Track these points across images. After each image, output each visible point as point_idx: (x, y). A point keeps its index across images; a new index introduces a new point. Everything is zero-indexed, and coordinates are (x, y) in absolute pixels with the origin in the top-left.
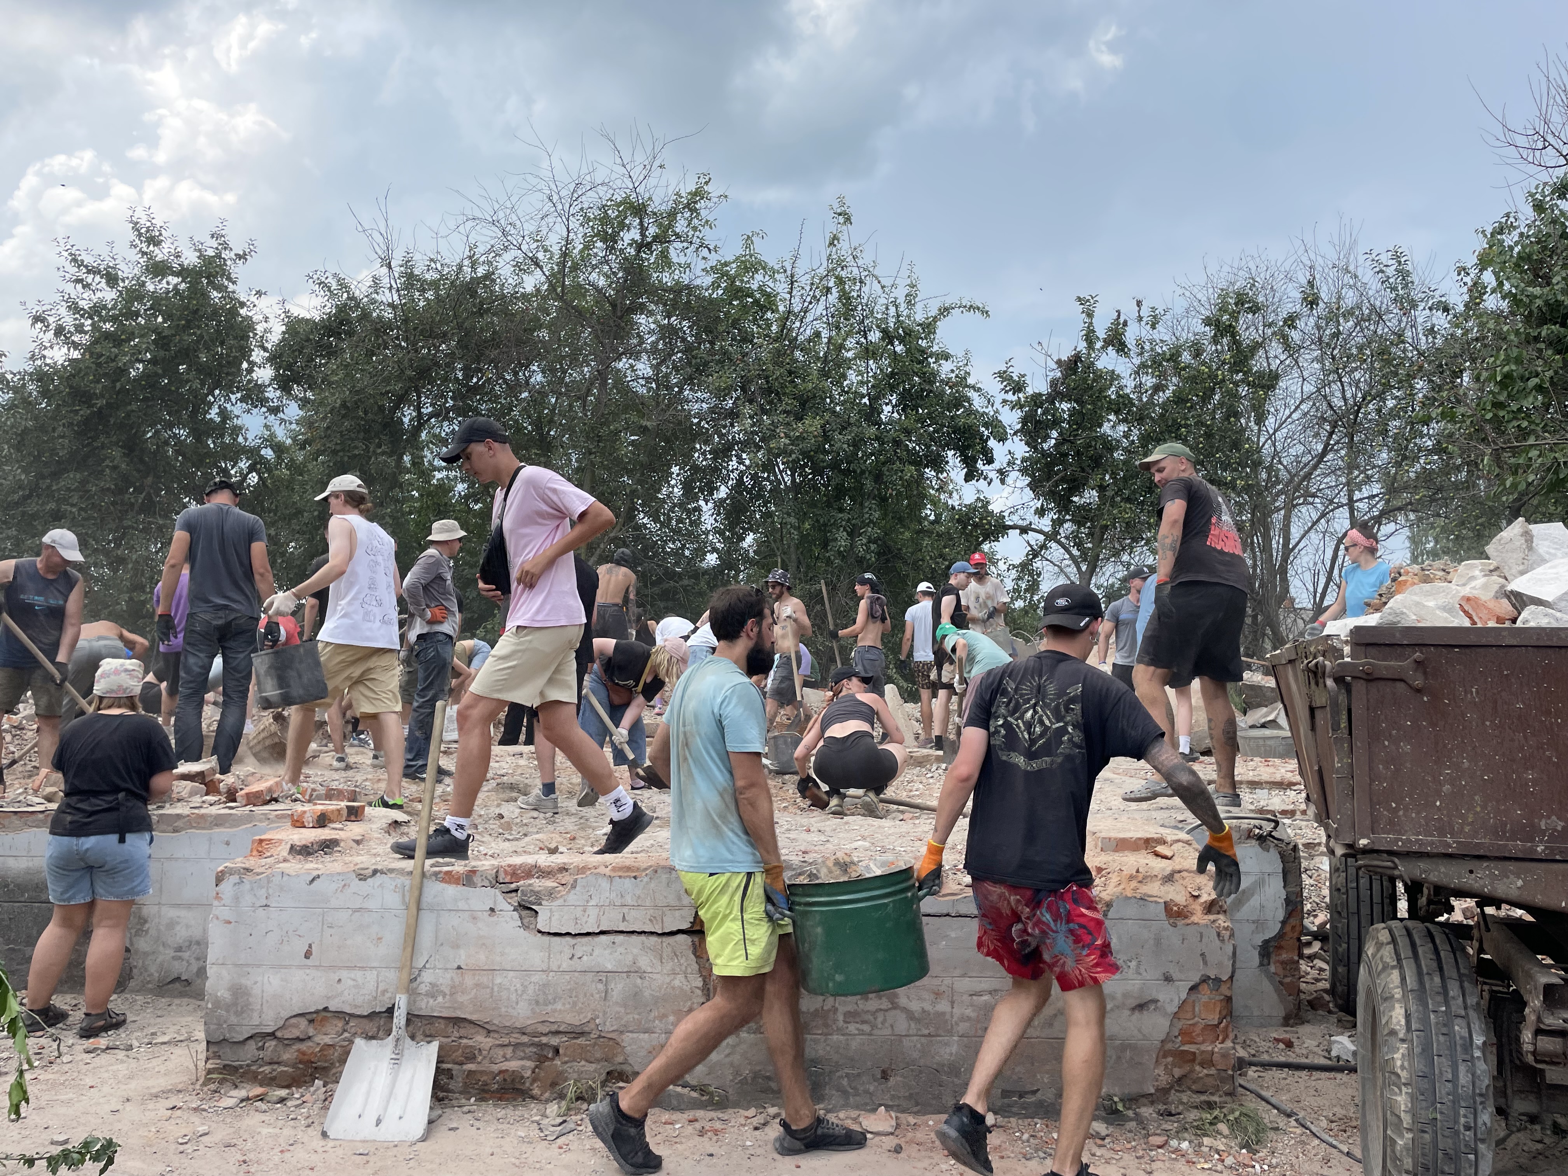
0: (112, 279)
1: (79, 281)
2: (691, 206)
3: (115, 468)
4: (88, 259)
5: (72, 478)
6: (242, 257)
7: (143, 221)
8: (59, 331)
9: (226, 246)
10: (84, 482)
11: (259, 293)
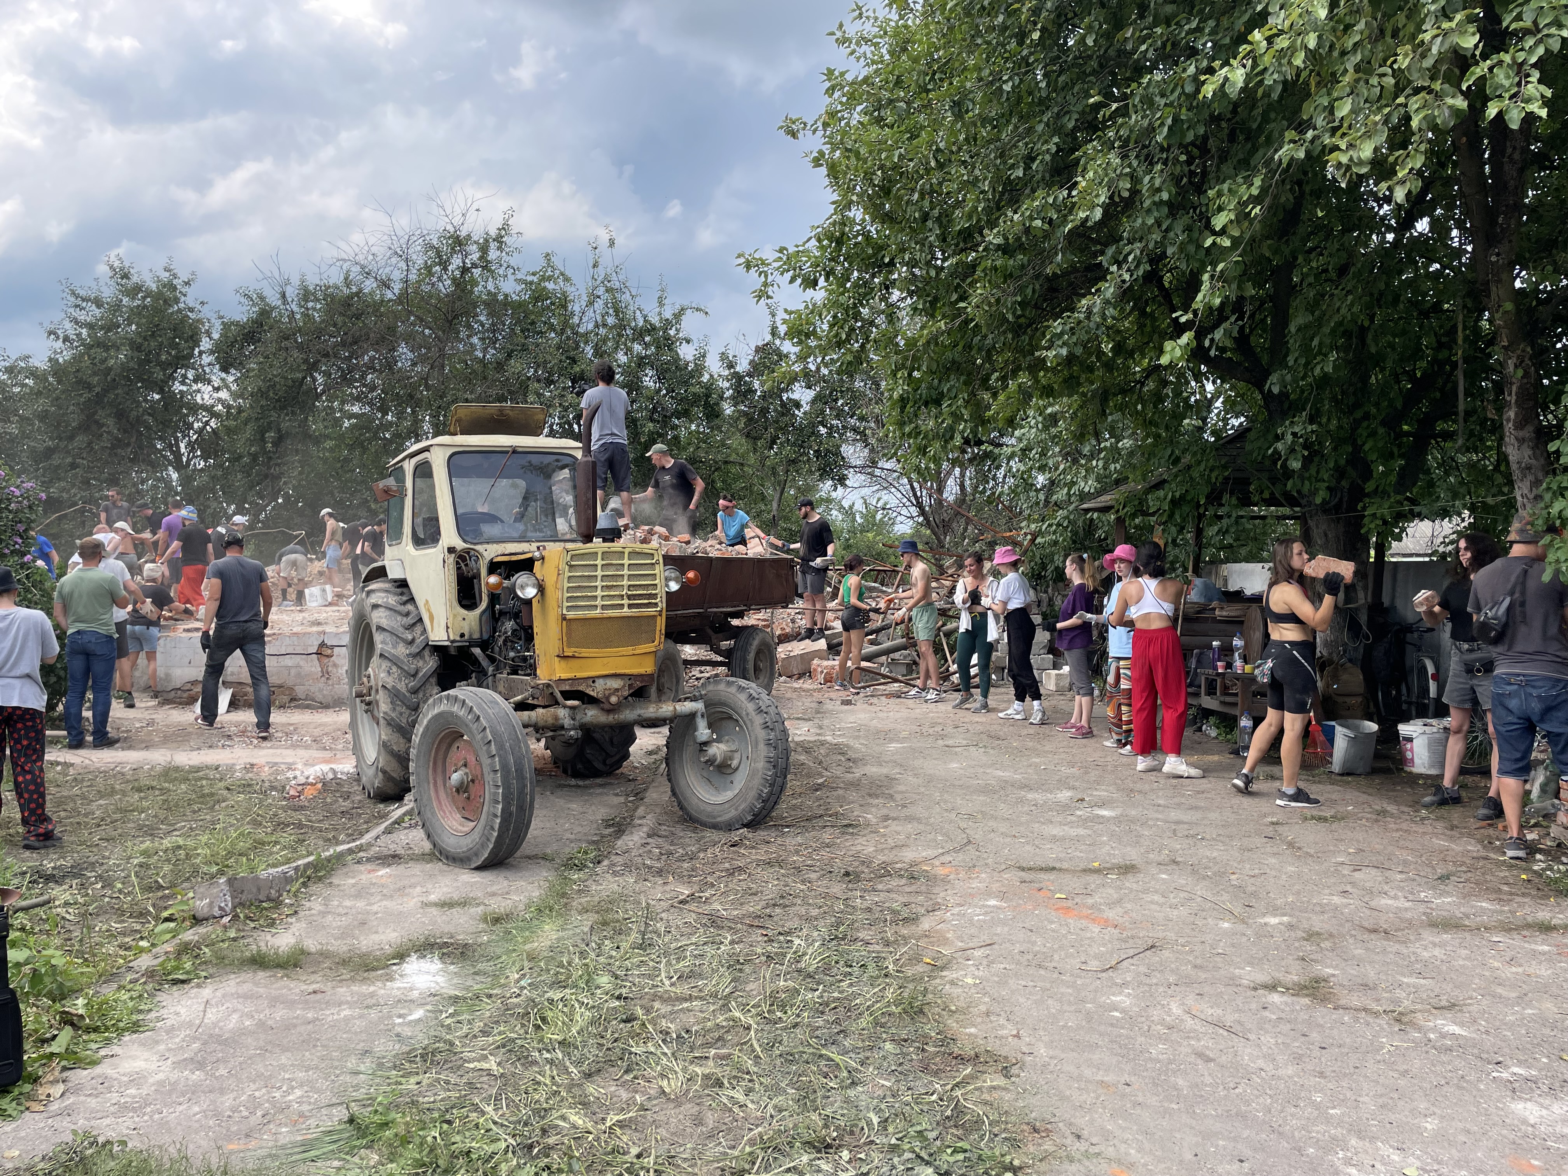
0: (98, 303)
1: (77, 306)
2: (499, 239)
3: (108, 433)
4: (82, 293)
5: (81, 440)
6: (187, 283)
7: (117, 264)
8: (66, 339)
9: (175, 276)
10: (90, 443)
11: (202, 303)
